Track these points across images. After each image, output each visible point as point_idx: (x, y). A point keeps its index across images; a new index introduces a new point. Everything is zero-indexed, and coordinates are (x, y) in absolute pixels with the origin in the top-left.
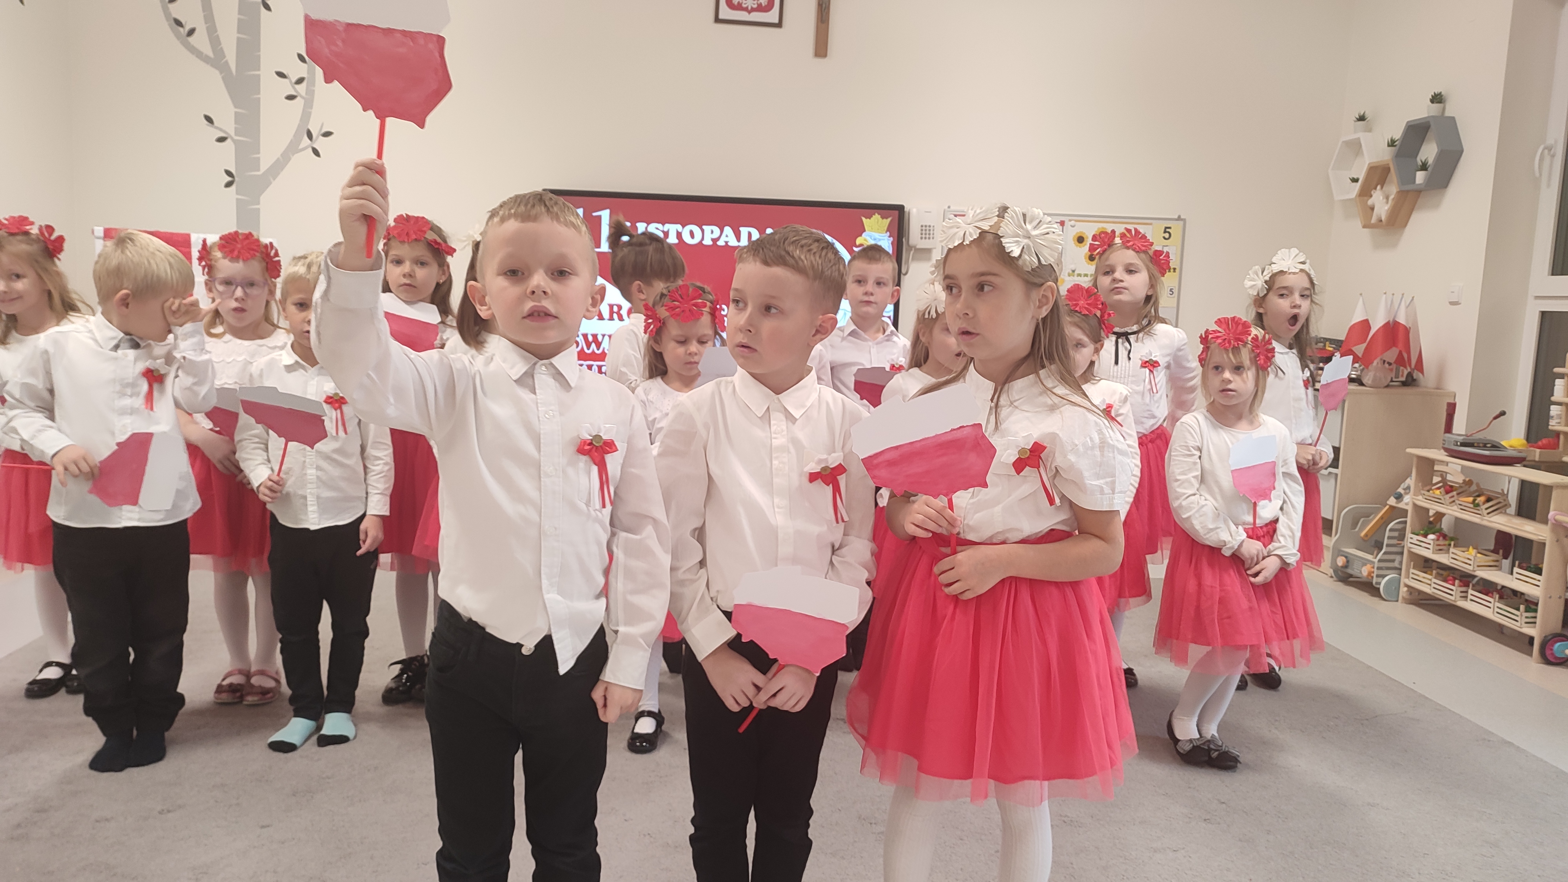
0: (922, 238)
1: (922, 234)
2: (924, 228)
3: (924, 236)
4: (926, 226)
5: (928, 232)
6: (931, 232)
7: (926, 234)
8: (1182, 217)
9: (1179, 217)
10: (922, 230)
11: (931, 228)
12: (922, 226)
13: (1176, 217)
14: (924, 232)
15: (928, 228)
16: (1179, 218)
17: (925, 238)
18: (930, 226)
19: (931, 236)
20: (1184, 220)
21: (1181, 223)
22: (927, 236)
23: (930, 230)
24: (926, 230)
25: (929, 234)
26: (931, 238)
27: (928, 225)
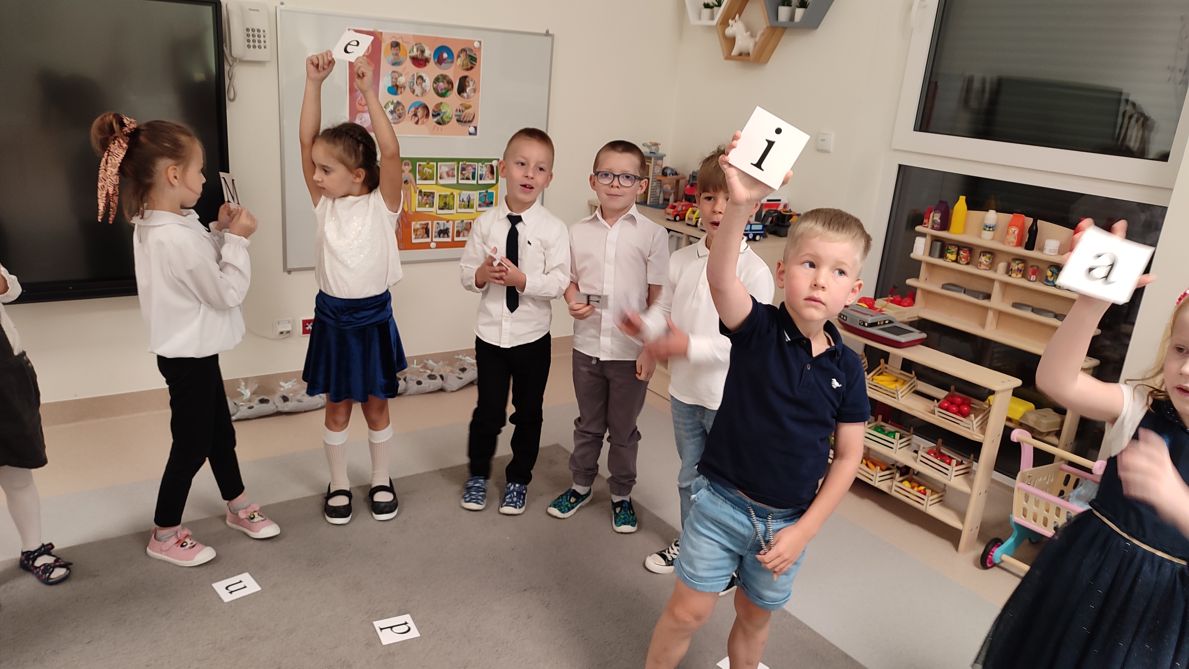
0: (249, 47)
1: (248, 41)
2: (251, 33)
3: (251, 44)
4: (253, 30)
5: (257, 38)
6: (262, 39)
7: (254, 41)
8: (550, 32)
9: (547, 32)
10: (248, 35)
11: (261, 33)
12: (248, 30)
13: (544, 32)
14: (251, 38)
15: (256, 33)
16: (547, 34)
17: (254, 47)
18: (259, 31)
19: (262, 44)
20: (552, 36)
21: (549, 39)
22: (257, 44)
23: (259, 36)
24: (254, 36)
25: (259, 42)
26: (263, 47)
27: (256, 28)
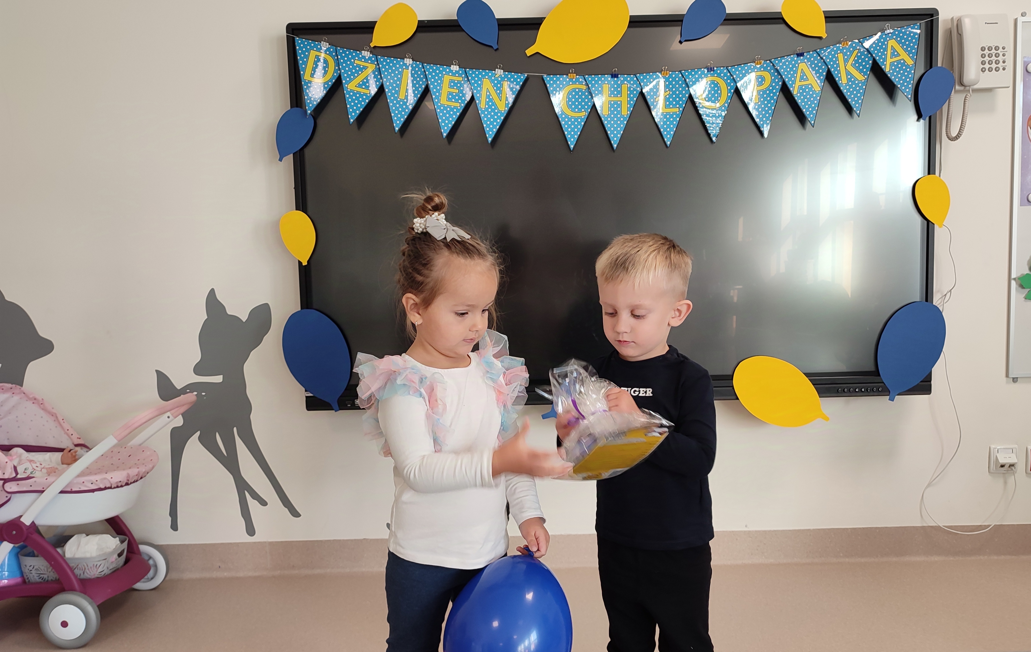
0: (983, 70)
1: (983, 63)
2: (987, 52)
3: (987, 66)
4: (990, 49)
5: (994, 58)
6: (1001, 58)
7: (990, 63)
10: (983, 56)
11: (1000, 51)
12: (983, 49)
14: (987, 59)
15: (993, 52)
17: (991, 69)
18: (997, 48)
19: (1001, 65)
22: (994, 66)
23: (997, 55)
24: (990, 56)
25: (997, 62)
26: (1001, 68)
27: (993, 45)
